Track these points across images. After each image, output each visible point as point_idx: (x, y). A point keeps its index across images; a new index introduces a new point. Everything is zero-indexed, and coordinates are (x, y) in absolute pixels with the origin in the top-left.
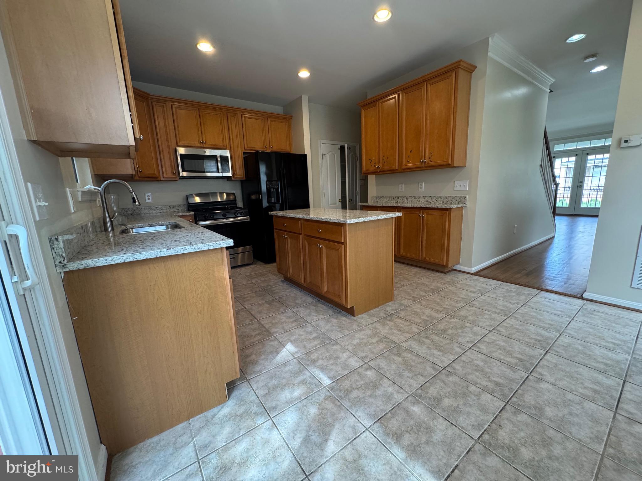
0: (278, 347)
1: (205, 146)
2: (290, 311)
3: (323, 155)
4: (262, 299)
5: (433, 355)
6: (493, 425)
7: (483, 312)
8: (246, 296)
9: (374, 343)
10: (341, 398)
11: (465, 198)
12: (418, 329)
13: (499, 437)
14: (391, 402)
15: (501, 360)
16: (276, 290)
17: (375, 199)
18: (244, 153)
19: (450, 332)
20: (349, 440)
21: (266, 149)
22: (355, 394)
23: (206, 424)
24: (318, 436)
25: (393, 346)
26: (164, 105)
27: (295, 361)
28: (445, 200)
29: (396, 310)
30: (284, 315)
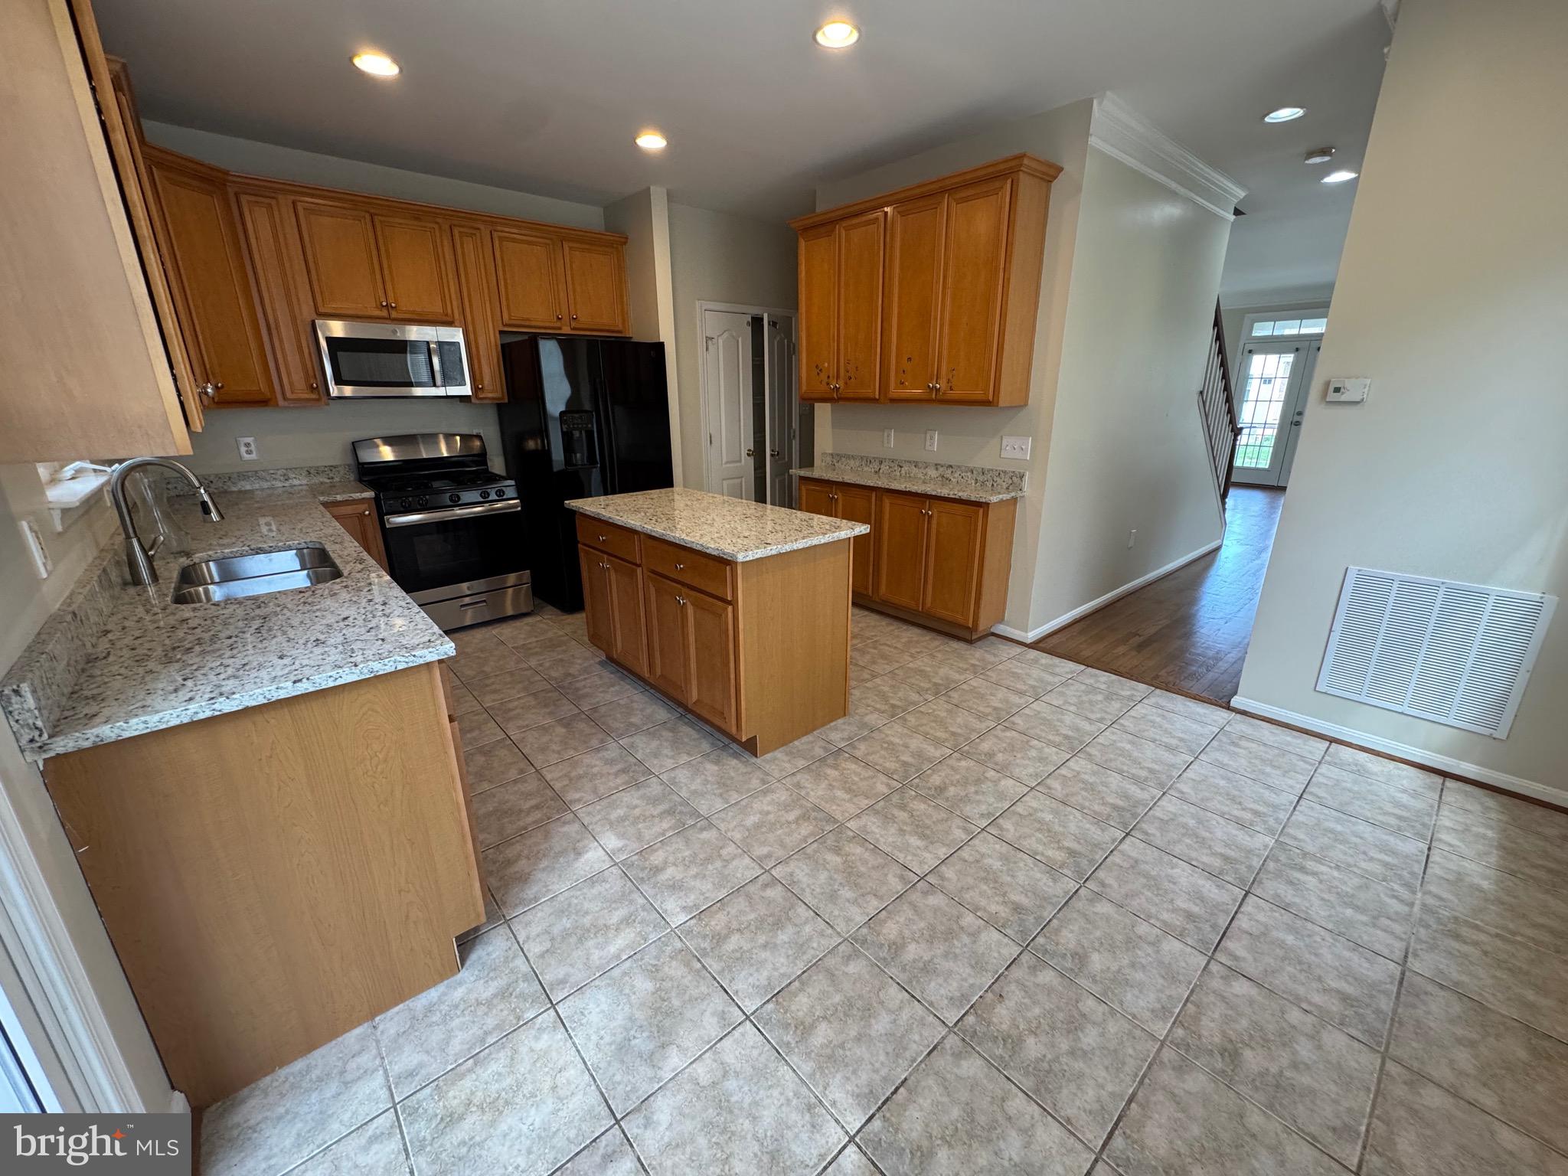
0: (579, 837)
1: (394, 314)
2: (614, 744)
3: (709, 339)
4: (550, 713)
5: (905, 848)
6: (990, 995)
7: (1028, 742)
8: (511, 706)
9: (789, 823)
10: (705, 954)
11: (1022, 477)
12: (888, 785)
13: (994, 1019)
14: (805, 958)
15: (1037, 854)
16: (585, 687)
17: (829, 459)
18: (501, 332)
19: (952, 791)
20: (709, 1042)
21: (558, 324)
22: (734, 942)
23: (412, 1027)
24: (648, 1037)
25: (828, 828)
26: (273, 202)
27: (615, 871)
28: (981, 478)
29: (850, 738)
30: (600, 755)
